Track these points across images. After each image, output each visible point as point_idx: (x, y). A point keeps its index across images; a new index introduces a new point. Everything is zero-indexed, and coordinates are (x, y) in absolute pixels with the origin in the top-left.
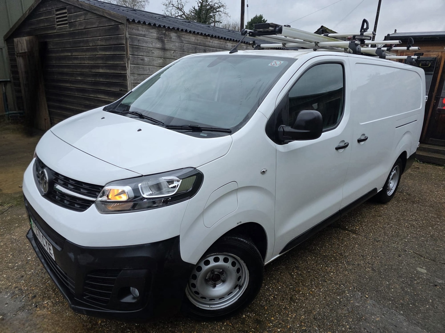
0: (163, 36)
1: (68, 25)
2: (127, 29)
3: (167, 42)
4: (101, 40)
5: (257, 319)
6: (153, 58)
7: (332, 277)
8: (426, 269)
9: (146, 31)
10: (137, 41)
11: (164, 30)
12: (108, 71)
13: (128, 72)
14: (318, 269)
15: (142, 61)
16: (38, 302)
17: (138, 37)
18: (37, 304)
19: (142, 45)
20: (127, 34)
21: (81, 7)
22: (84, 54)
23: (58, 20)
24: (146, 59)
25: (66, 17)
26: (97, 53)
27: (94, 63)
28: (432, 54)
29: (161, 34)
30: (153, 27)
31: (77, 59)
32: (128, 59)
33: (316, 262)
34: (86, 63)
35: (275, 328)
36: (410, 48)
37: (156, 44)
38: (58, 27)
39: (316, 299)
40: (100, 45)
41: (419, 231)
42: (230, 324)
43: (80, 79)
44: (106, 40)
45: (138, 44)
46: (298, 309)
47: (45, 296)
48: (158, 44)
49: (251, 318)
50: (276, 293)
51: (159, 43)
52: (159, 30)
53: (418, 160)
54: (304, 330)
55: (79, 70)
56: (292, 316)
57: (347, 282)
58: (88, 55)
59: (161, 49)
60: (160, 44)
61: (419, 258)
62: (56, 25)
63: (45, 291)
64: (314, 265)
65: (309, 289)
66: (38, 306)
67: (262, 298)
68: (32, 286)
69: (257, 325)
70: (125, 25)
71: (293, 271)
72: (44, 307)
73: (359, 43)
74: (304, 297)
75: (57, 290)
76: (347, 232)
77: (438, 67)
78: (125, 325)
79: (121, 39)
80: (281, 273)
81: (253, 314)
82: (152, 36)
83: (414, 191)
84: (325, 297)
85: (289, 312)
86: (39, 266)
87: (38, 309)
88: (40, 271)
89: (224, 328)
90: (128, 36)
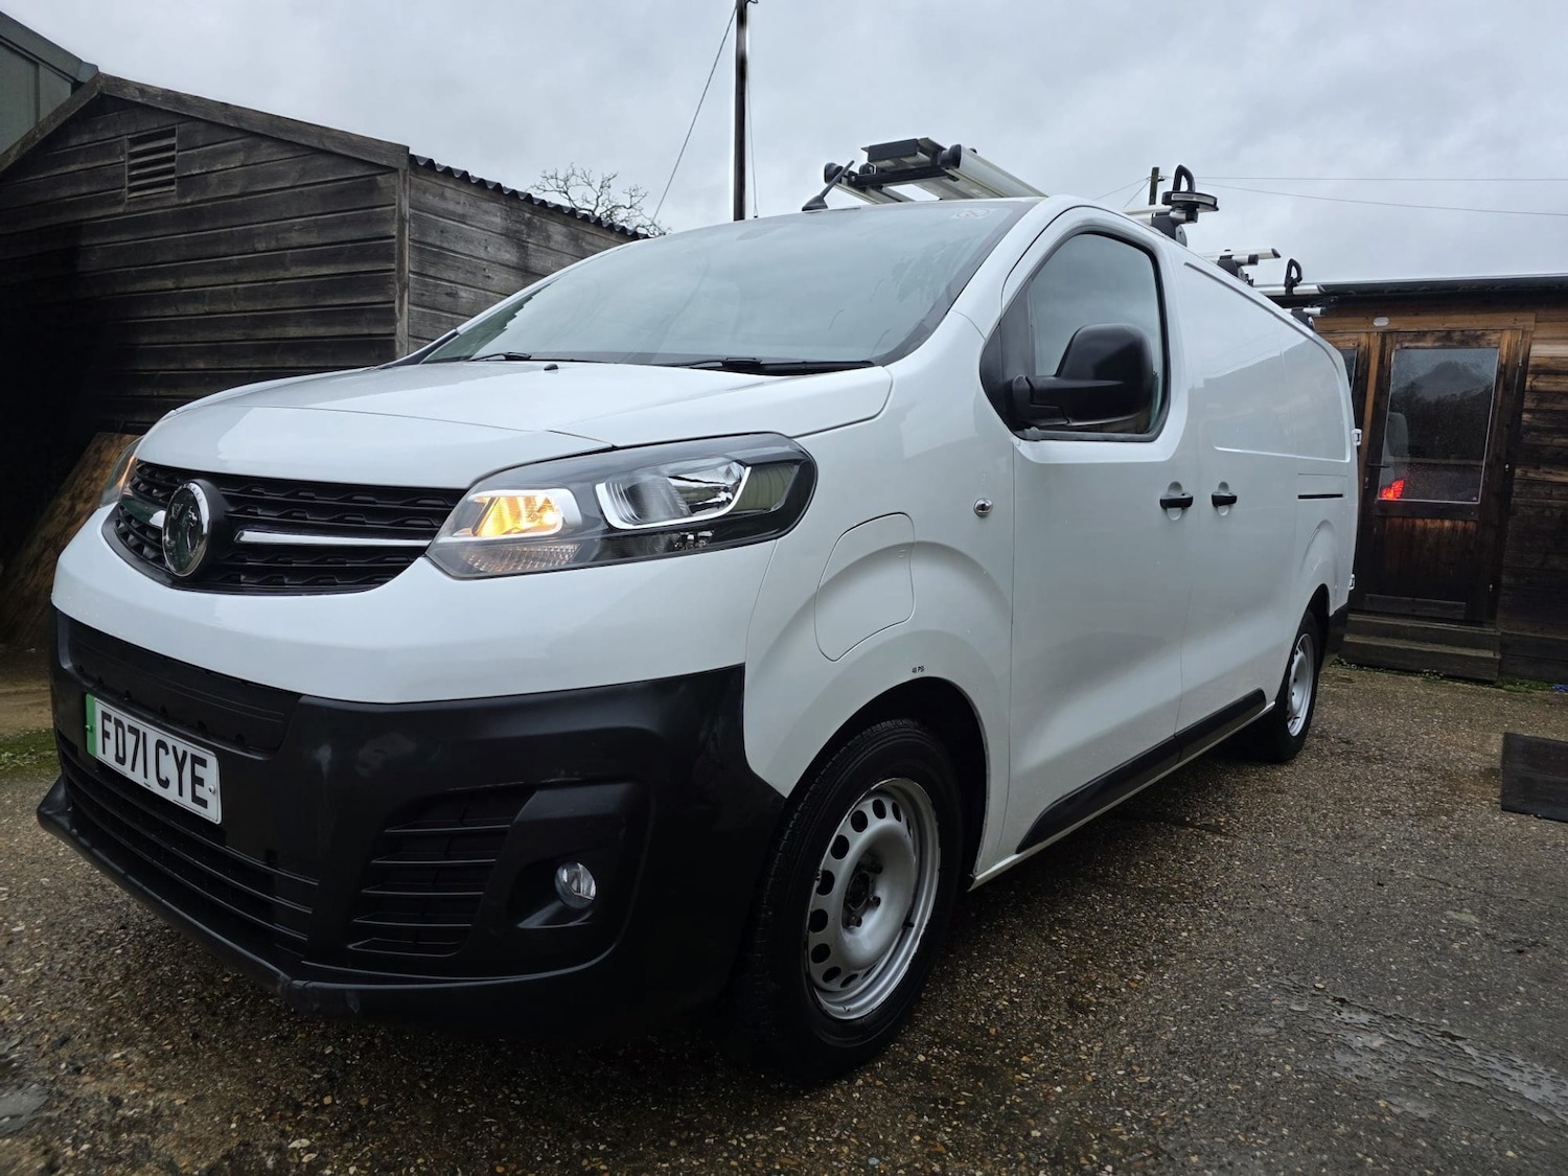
0: (523, 227)
1: (173, 188)
2: (404, 189)
3: (535, 250)
4: (305, 229)
5: (971, 1065)
6: (486, 296)
7: (1186, 943)
8: (1473, 914)
9: (467, 204)
10: (436, 232)
11: (526, 209)
12: (322, 331)
13: (402, 328)
14: (1132, 924)
15: (451, 299)
16: (83, 1058)
17: (441, 219)
18: (81, 1064)
19: (453, 248)
20: (405, 204)
21: (236, 125)
22: (230, 278)
23: (134, 173)
24: (463, 294)
25: (171, 159)
26: (282, 274)
27: (264, 308)
28: (1342, 341)
29: (517, 222)
30: (491, 196)
31: (196, 298)
32: (405, 286)
33: (1123, 906)
34: (234, 308)
35: (1044, 1086)
36: (1295, 289)
37: (499, 250)
38: (135, 194)
39: (1157, 1000)
40: (296, 245)
41: (1413, 825)
42: (879, 1083)
43: (202, 366)
44: (322, 227)
45: (438, 243)
46: (1104, 1030)
47: (110, 1036)
48: (506, 251)
49: (947, 1061)
50: (1015, 991)
51: (509, 249)
52: (511, 208)
53: (1342, 660)
54: (1144, 1085)
55: (200, 336)
56: (1092, 1048)
57: (1240, 954)
58: (245, 280)
59: (513, 268)
60: (514, 251)
61: (1441, 889)
62: (125, 190)
63: (108, 1020)
64: (1116, 913)
65: (1122, 976)
66: (83, 1071)
67: (968, 1005)
68: (46, 1010)
69: (978, 1080)
70: (399, 176)
71: (1055, 932)
72: (113, 1071)
73: (1183, 216)
74: (1113, 998)
75: (157, 1016)
76: (1191, 830)
77: (1361, 378)
78: (471, 1106)
79: (383, 220)
80: (1013, 937)
81: (953, 1049)
82: (487, 223)
83: (1357, 734)
84: (1182, 993)
85: (1076, 1039)
86: (66, 949)
87: (86, 1079)
88: (72, 963)
89: (858, 1095)
90: (407, 211)
